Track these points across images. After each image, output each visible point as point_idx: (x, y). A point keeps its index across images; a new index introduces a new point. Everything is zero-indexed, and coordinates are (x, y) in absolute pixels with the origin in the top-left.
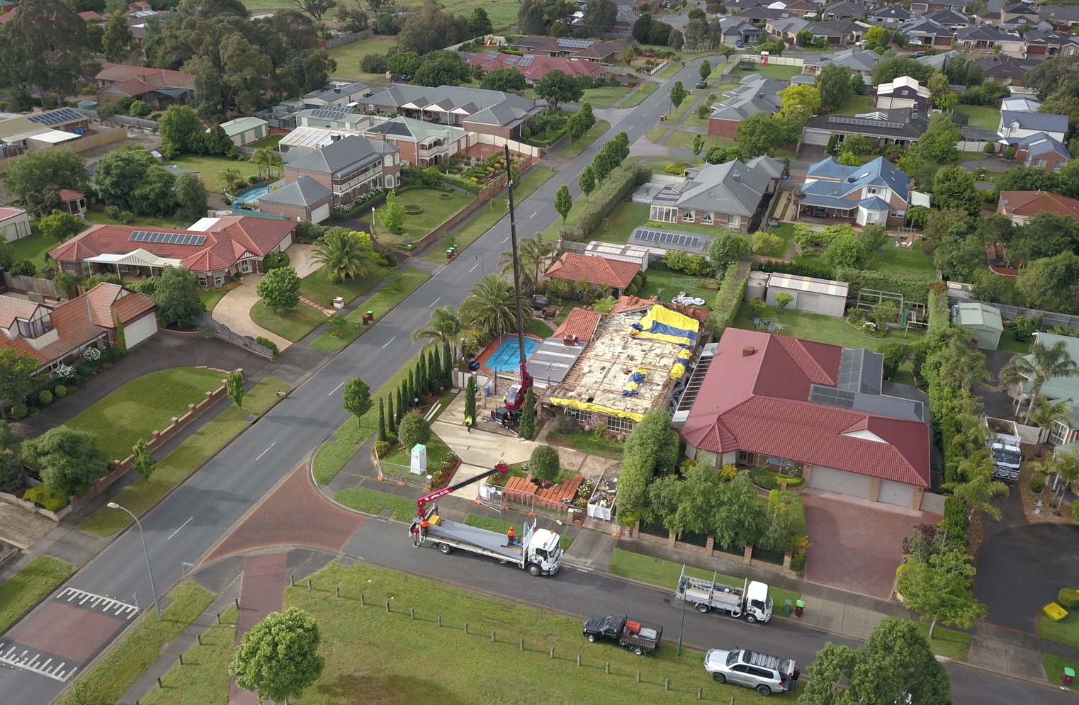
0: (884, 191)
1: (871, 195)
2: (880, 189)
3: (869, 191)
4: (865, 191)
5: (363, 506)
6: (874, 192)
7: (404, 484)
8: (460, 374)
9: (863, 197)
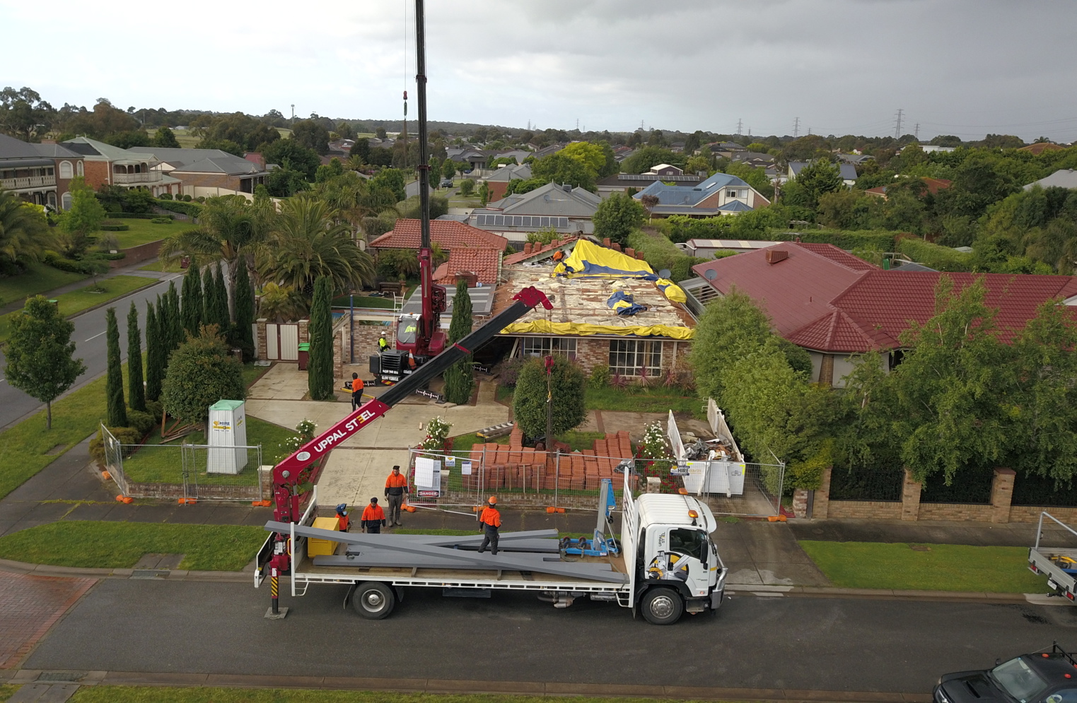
0: (744, 194)
1: (730, 200)
2: (740, 190)
3: (728, 194)
4: (722, 194)
5: (84, 556)
6: (733, 195)
7: (192, 499)
8: (272, 328)
9: (721, 203)
